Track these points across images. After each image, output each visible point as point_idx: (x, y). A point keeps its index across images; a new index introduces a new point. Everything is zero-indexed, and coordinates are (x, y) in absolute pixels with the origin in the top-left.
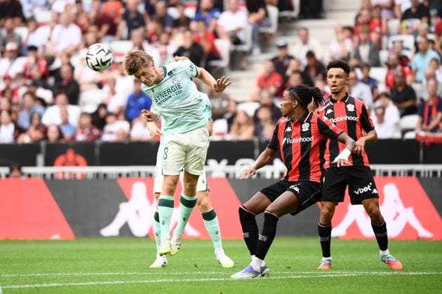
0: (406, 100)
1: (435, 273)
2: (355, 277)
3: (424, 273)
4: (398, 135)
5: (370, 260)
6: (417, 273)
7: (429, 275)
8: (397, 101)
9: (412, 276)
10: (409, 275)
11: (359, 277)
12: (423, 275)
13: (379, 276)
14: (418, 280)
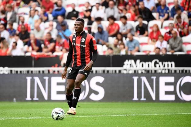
0: (26, 38)
1: (41, 118)
2: (4, 120)
3: (36, 118)
4: (23, 54)
5: (10, 112)
6: (33, 118)
7: (38, 119)
8: (22, 38)
9: (30, 119)
10: (29, 119)
11: (6, 120)
12: (36, 119)
13: (15, 119)
14: (33, 121)
